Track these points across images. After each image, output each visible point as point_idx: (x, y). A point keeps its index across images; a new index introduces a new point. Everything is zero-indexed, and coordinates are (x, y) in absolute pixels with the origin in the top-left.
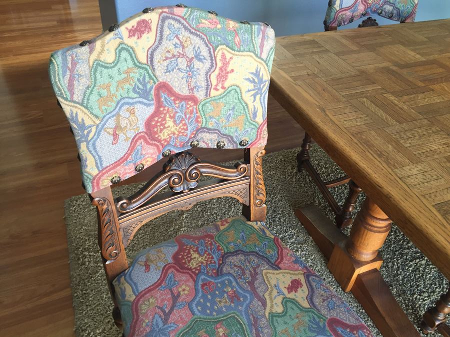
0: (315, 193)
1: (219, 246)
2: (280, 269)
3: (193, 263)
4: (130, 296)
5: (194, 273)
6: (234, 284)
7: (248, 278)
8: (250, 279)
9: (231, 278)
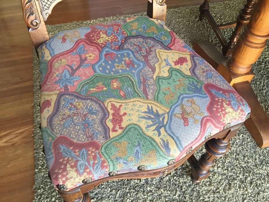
0: (210, 34)
1: (124, 31)
2: (171, 50)
3: (101, 40)
4: (48, 57)
5: (100, 46)
6: (132, 56)
7: (144, 53)
8: (145, 54)
9: (130, 53)
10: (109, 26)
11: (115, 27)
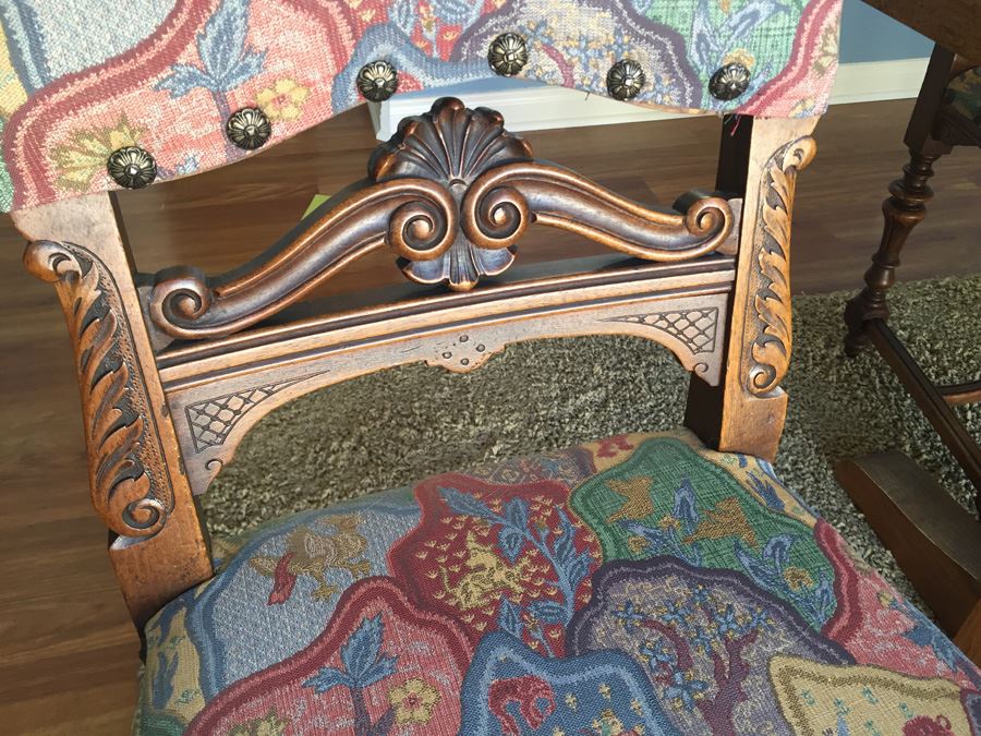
1: (583, 532)
2: (853, 662)
3: (471, 588)
4: (187, 696)
5: (467, 629)
6: (638, 703)
7: (705, 685)
8: (713, 689)
9: (627, 677)
10: (507, 494)
11: (539, 499)
